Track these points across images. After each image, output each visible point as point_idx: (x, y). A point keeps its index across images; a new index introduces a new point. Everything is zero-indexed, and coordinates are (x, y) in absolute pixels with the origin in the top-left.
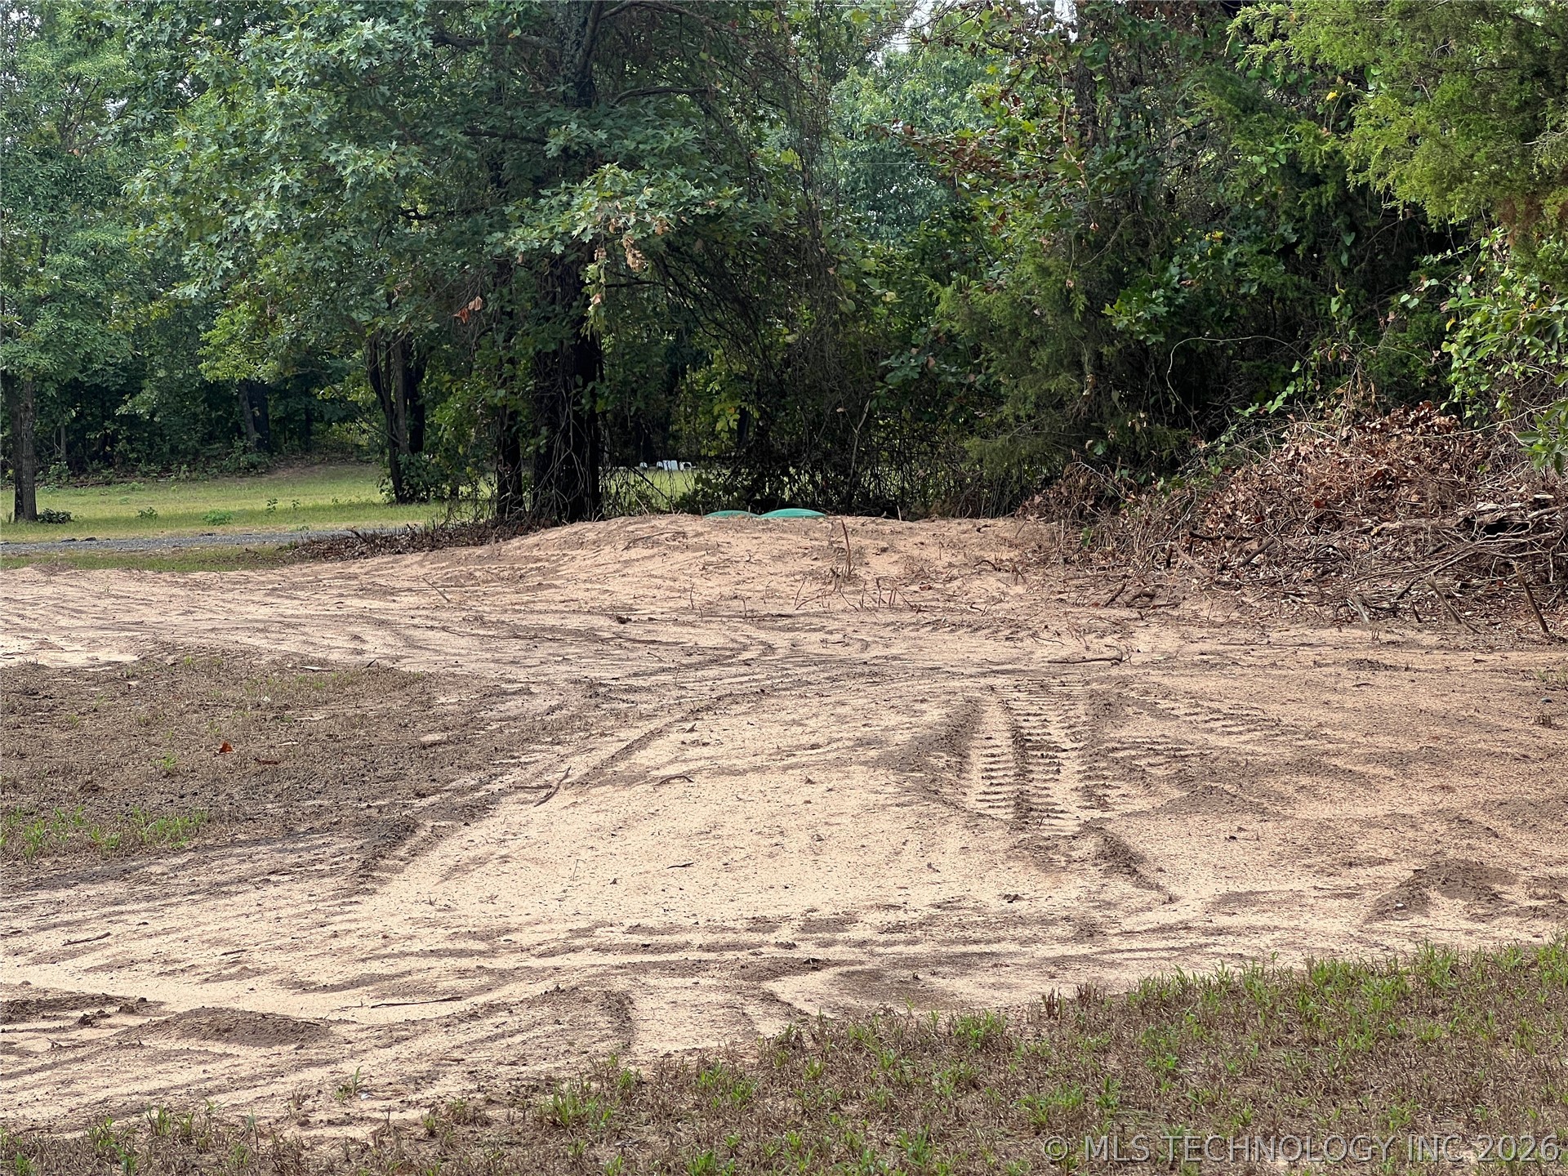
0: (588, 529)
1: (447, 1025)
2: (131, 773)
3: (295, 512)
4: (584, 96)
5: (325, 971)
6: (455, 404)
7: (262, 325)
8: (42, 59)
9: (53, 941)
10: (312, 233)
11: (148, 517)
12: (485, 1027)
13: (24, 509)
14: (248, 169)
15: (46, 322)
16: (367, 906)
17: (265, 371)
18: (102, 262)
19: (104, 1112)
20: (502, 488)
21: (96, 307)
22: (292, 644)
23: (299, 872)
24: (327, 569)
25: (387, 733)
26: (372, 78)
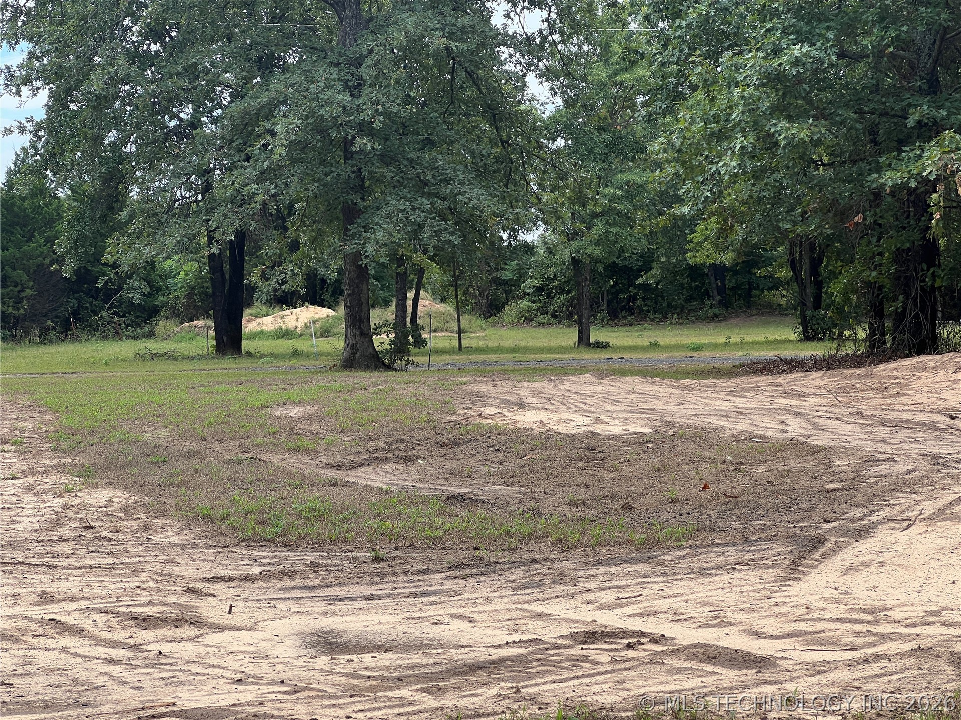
0: (930, 360)
1: (850, 665)
2: (650, 500)
3: (742, 345)
4: (933, 88)
5: (771, 626)
6: (844, 280)
7: (725, 231)
8: (601, 73)
9: (609, 597)
10: (757, 175)
11: (654, 346)
12: (874, 669)
13: (583, 340)
14: (721, 136)
15: (599, 228)
16: (795, 588)
17: (727, 258)
18: (632, 192)
20: (873, 333)
21: (627, 220)
22: (743, 426)
23: (753, 564)
24: (763, 380)
25: (804, 482)
26: (799, 80)
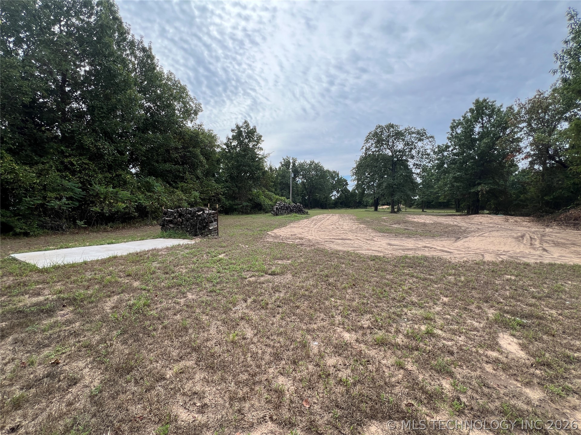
0: (477, 215)
1: (465, 254)
2: (433, 231)
3: (447, 212)
4: (480, 178)
5: (452, 248)
6: (464, 204)
7: (445, 197)
8: (427, 177)
9: (428, 242)
10: (451, 190)
11: (433, 212)
12: (469, 255)
13: (423, 211)
14: (446, 185)
15: (426, 197)
16: (456, 244)
17: (445, 201)
18: (431, 192)
19: (433, 256)
20: (468, 211)
21: (430, 196)
22: (447, 222)
23: (449, 240)
24: (450, 217)
25: (457, 230)
26: (458, 177)
